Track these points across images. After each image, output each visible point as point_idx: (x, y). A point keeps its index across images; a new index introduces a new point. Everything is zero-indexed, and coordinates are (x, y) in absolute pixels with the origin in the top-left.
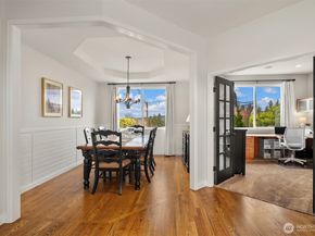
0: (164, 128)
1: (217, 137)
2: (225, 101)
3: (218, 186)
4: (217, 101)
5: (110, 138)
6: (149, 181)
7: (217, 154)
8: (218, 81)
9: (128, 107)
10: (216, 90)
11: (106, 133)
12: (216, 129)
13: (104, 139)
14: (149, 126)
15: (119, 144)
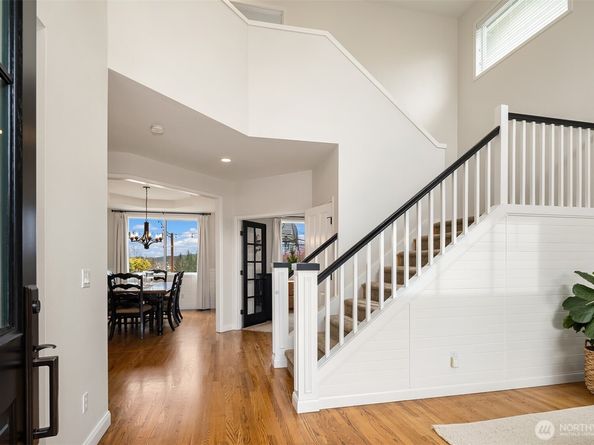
0: (196, 274)
1: (245, 281)
2: (255, 245)
3: (246, 329)
4: (245, 244)
5: (130, 281)
6: (173, 329)
7: (245, 298)
8: (246, 224)
9: (147, 247)
10: (244, 234)
11: (126, 276)
12: (244, 273)
13: (124, 282)
14: (172, 271)
15: (140, 288)
